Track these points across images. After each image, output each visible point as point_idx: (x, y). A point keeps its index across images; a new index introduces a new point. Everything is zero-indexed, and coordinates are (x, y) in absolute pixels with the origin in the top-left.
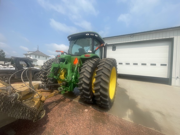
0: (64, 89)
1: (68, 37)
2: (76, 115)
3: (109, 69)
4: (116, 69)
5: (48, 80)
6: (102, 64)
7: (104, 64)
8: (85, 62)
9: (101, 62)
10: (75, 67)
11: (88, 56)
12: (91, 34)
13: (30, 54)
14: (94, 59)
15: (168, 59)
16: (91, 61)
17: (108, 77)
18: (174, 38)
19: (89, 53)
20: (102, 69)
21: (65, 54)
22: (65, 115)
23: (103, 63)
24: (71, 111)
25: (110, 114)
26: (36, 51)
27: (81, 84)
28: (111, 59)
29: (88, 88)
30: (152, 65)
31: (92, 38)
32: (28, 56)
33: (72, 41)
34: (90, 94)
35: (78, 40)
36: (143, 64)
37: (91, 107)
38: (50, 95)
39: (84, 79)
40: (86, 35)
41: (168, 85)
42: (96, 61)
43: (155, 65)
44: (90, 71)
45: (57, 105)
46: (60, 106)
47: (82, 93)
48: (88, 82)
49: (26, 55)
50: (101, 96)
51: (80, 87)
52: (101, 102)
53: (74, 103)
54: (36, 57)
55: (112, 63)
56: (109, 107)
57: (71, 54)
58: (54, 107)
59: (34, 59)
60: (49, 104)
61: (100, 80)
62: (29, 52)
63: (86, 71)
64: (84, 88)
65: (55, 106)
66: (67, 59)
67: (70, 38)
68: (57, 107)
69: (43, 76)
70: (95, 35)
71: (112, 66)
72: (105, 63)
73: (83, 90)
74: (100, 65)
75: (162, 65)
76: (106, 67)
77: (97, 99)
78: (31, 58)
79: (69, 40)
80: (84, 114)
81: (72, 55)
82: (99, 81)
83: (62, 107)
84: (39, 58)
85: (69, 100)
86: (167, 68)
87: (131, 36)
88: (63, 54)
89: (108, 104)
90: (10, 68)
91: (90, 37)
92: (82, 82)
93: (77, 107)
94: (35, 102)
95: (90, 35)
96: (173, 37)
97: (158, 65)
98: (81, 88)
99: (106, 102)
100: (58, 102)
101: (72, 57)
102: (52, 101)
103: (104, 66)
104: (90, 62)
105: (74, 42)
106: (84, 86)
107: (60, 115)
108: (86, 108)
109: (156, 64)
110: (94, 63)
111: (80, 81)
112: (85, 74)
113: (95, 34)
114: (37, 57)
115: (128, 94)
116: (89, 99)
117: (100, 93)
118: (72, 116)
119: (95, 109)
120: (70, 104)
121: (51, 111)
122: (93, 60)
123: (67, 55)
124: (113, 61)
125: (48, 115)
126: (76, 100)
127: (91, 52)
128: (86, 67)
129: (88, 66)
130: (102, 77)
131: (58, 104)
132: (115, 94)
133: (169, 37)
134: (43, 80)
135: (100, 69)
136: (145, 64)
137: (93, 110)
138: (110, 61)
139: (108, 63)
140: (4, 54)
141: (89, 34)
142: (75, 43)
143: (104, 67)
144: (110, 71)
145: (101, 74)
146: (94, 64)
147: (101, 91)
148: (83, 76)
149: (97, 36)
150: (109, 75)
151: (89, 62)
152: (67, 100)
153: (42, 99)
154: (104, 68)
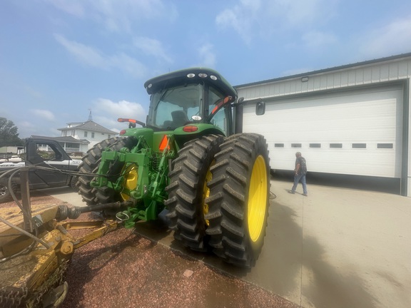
0: (134, 216)
1: (146, 85)
2: (160, 289)
3: (245, 162)
4: (267, 160)
5: (95, 192)
6: (226, 150)
7: (231, 151)
8: (186, 145)
9: (225, 145)
10: (161, 157)
11: (191, 130)
12: (200, 75)
13: (73, 130)
14: (208, 138)
15: (395, 132)
16: (198, 142)
17: (244, 186)
18: (409, 79)
19: (195, 122)
20: (227, 164)
21: (138, 126)
22: (128, 289)
23: (230, 148)
24: (147, 277)
25: (252, 285)
26: (86, 123)
27: (173, 205)
28: (252, 136)
29: (190, 213)
30: (355, 146)
31: (202, 84)
32: (69, 134)
33: (156, 95)
34: (197, 230)
35: (169, 92)
36: (333, 146)
37: (201, 262)
38: (91, 235)
39: (179, 191)
40: (188, 76)
41: (399, 194)
42: (212, 144)
43: (363, 146)
44: (196, 170)
45: (113, 257)
46: (122, 260)
47: (176, 226)
48: (189, 198)
49: (65, 130)
50: (225, 238)
51: (171, 211)
52: (227, 253)
53: (160, 251)
54: (86, 135)
55: (254, 146)
56: (248, 265)
57: (153, 125)
58: (105, 265)
59: (81, 141)
60: (96, 256)
61: (221, 193)
62: (70, 125)
63: (184, 168)
64: (179, 215)
65: (107, 262)
66: (142, 139)
67: (150, 86)
68: (111, 265)
69: (85, 183)
70: (212, 77)
71: (253, 155)
72: (236, 146)
73: (179, 220)
74: (220, 153)
75: (380, 146)
76: (237, 157)
77: (215, 245)
78: (76, 137)
79: (150, 91)
80: (180, 286)
81: (157, 129)
82: (218, 197)
83: (126, 263)
84: (93, 136)
85: (148, 242)
86: (395, 155)
87: (303, 80)
88: (134, 126)
89: (245, 258)
90: (12, 163)
91: (197, 81)
92: (175, 198)
93: (166, 263)
94: (37, 262)
95: (197, 76)
96: (406, 77)
97: (372, 146)
98: (174, 214)
99: (238, 252)
100: (118, 249)
101: (155, 133)
102: (103, 246)
103: (232, 154)
104: (196, 144)
105: (161, 95)
106: (179, 208)
107: (116, 290)
108: (189, 267)
109: (365, 144)
110: (206, 147)
111: (172, 196)
112: (182, 176)
113: (209, 73)
114: (89, 135)
115: (299, 221)
116: (197, 243)
117: (222, 228)
118: (149, 290)
119: (211, 269)
120: (147, 254)
121: (95, 278)
122: (205, 139)
123: (145, 129)
124: (257, 140)
125: (83, 291)
126: (166, 243)
127: (200, 118)
128: (185, 158)
129: (191, 156)
130: (227, 186)
131: (117, 255)
132: (266, 224)
133: (396, 79)
134: (86, 191)
135: (221, 163)
136: (339, 146)
137: (206, 273)
138: (248, 142)
139: (242, 146)
140: (15, 129)
141: (194, 75)
142: (162, 99)
143: (231, 157)
144: (247, 169)
145: (223, 176)
146: (206, 151)
147: (224, 222)
148: (176, 183)
149: (216, 79)
150: (244, 179)
151: (195, 146)
152: (144, 242)
153: (62, 250)
154: (232, 160)
